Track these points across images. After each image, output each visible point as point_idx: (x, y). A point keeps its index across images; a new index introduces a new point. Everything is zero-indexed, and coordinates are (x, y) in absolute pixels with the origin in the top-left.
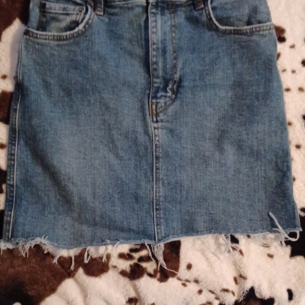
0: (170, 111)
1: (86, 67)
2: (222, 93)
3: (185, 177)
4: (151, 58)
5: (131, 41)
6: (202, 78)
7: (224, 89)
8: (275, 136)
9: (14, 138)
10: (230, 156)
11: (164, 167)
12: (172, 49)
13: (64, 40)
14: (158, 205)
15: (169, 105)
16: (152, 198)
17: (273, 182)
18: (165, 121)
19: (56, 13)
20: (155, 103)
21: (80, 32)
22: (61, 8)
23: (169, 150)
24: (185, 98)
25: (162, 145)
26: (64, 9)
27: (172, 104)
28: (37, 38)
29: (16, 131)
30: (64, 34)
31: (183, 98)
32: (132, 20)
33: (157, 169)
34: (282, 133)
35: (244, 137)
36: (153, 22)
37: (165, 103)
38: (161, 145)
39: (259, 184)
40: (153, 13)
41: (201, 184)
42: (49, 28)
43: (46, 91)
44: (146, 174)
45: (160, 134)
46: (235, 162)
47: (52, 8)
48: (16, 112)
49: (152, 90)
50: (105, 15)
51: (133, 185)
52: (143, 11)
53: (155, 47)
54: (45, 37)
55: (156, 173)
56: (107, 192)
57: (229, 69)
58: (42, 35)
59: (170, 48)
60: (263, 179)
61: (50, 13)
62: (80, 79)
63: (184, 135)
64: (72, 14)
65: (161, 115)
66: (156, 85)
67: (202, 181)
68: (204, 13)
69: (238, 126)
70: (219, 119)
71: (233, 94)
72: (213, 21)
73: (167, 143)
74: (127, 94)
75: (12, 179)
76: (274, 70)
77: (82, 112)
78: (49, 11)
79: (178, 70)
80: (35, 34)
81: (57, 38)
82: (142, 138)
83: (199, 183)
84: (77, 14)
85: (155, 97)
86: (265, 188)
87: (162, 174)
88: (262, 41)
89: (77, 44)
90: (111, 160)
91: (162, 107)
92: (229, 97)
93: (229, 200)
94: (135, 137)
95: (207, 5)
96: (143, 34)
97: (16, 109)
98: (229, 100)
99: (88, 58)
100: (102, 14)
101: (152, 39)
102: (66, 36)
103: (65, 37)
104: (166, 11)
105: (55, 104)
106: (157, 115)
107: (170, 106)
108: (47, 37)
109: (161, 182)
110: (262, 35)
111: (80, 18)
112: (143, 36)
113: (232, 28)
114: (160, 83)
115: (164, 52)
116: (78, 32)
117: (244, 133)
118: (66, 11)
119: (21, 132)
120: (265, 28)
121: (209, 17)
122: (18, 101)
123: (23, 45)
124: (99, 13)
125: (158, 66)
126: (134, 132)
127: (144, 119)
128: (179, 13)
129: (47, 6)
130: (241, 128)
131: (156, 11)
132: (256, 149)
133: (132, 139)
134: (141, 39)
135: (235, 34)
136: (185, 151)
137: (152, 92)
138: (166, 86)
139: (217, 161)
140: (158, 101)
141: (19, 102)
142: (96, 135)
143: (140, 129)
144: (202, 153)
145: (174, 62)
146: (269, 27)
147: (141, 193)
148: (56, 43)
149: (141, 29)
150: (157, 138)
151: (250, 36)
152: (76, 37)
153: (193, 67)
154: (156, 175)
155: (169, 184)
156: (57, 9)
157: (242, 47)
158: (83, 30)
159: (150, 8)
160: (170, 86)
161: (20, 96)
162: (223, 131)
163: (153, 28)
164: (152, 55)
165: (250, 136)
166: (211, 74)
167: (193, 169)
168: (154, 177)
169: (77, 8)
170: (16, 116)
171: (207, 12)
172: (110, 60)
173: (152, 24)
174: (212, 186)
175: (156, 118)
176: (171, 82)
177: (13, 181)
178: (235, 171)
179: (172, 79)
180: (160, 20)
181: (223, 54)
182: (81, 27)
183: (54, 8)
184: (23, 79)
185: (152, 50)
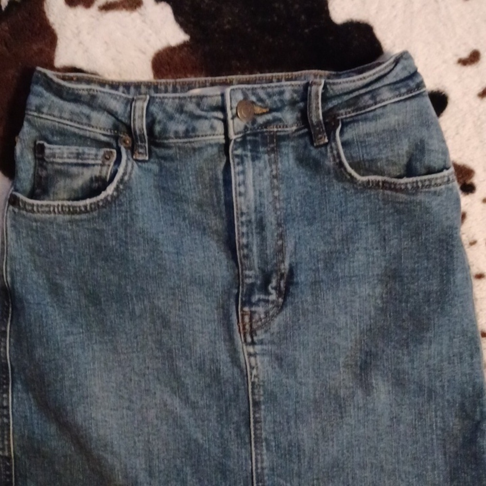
0: (275, 326)
1: (124, 257)
2: (365, 290)
3: (305, 434)
4: (239, 238)
5: (200, 205)
6: (329, 267)
7: (369, 283)
8: (461, 362)
9: (5, 379)
10: (382, 396)
11: (269, 418)
12: (274, 222)
13: (81, 212)
14: (261, 482)
15: (273, 316)
16: (250, 471)
17: (457, 438)
18: (267, 342)
19: (63, 164)
20: (249, 313)
21: (109, 199)
22: (72, 153)
23: (276, 390)
24: (300, 303)
25: (264, 382)
26: (78, 155)
27: (277, 314)
28: (32, 211)
29: (8, 367)
30: (81, 203)
31: (298, 302)
32: (201, 168)
33: (256, 422)
34: (472, 356)
35: (407, 366)
36: (239, 174)
37: (266, 313)
38: (262, 383)
39: (432, 439)
40: (237, 156)
41: (333, 445)
42: (53, 188)
43: (55, 300)
44: (237, 430)
45: (259, 364)
46: (391, 405)
47: (57, 156)
48: (6, 337)
49: (243, 287)
50: (152, 160)
51: (215, 451)
52: (219, 151)
53: (244, 219)
54: (47, 209)
55: (256, 429)
56: (172, 466)
57: (377, 249)
58: (42, 206)
59: (271, 219)
60: (439, 432)
61: (53, 163)
62: (114, 278)
63: (301, 363)
64: (94, 165)
65: (259, 332)
66: (248, 281)
67: (335, 439)
68: (329, 154)
69: (395, 348)
70: (361, 333)
71: (385, 291)
72: (345, 169)
73: (272, 379)
74: (199, 297)
75: (6, 448)
76: (457, 253)
77: (121, 330)
78: (51, 159)
79: (287, 256)
80: (30, 205)
81: (69, 210)
82: (227, 371)
83: (331, 443)
84: (102, 165)
85: (248, 302)
86: (444, 447)
87: (265, 430)
88: (434, 203)
89: (106, 218)
90: (176, 409)
91: (260, 319)
92: (377, 295)
93: (382, 467)
94: (217, 370)
95: (334, 140)
96: (222, 193)
97: (5, 332)
98: (379, 301)
99: (126, 243)
100: (147, 158)
101: (239, 206)
102: (85, 207)
103: (83, 209)
104: (261, 149)
105: (73, 321)
106: (253, 333)
107: (276, 317)
108: (52, 209)
109: (264, 444)
110: (435, 192)
111: (107, 173)
112: (222, 198)
113: (380, 178)
114: (256, 277)
115: (261, 226)
116: (106, 198)
117: (406, 359)
118: (82, 159)
119: (16, 370)
120: (439, 181)
121: (338, 161)
122: (7, 317)
123: (9, 223)
124: (140, 158)
125: (251, 250)
126: (213, 361)
127: (231, 339)
128: (284, 150)
129: (47, 152)
130: (400, 351)
131: (244, 153)
132: (426, 385)
133: (211, 372)
134: (218, 202)
135: (384, 188)
136: (304, 389)
137: (243, 291)
138: (267, 281)
139: (361, 405)
140: (253, 309)
141: (10, 319)
142: (148, 368)
143: (224, 357)
144: (333, 392)
145: (280, 242)
146: (446, 179)
147: (231, 464)
148: (67, 217)
149: (217, 185)
150: (254, 372)
151: (413, 194)
152: (103, 207)
153: (313, 247)
154: (255, 434)
155: (278, 447)
156: (65, 156)
157: (398, 212)
158: (115, 194)
159: (233, 147)
160: (274, 283)
161: (10, 309)
162: (368, 354)
163: (239, 185)
164: (240, 232)
165: (416, 364)
166: (345, 259)
167: (319, 420)
168: (253, 436)
169: (102, 152)
170: (6, 343)
171: (335, 152)
172: (165, 243)
173: (237, 177)
174: (352, 446)
175: (252, 337)
176: (274, 275)
177: (9, 451)
178: (392, 419)
179: (276, 271)
180: (251, 170)
181: (364, 223)
182: (110, 190)
183: (60, 155)
184: (13, 282)
185: (240, 224)
